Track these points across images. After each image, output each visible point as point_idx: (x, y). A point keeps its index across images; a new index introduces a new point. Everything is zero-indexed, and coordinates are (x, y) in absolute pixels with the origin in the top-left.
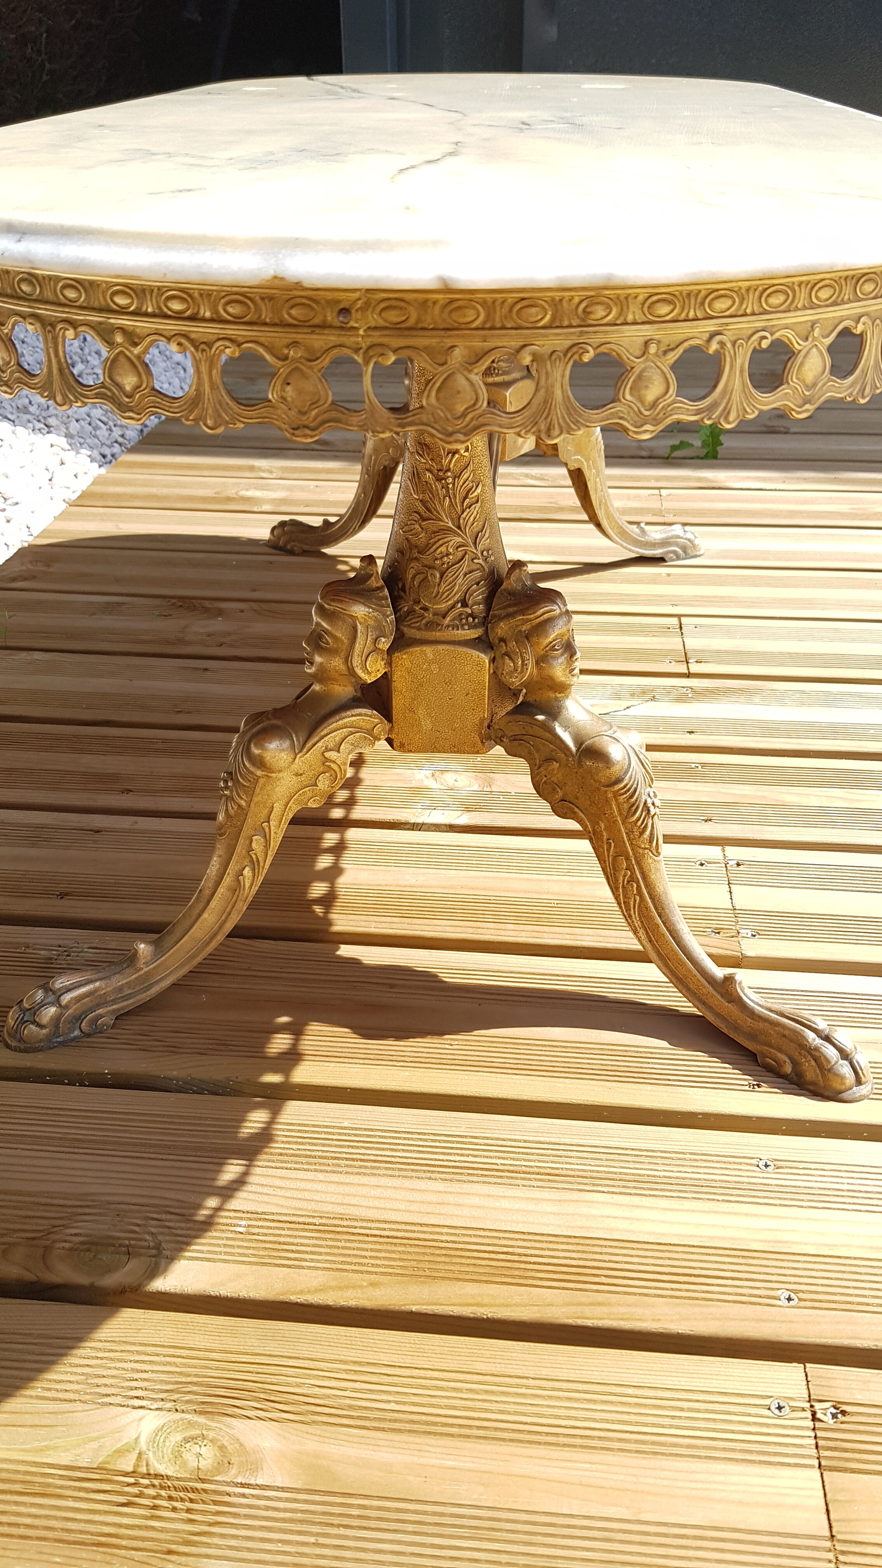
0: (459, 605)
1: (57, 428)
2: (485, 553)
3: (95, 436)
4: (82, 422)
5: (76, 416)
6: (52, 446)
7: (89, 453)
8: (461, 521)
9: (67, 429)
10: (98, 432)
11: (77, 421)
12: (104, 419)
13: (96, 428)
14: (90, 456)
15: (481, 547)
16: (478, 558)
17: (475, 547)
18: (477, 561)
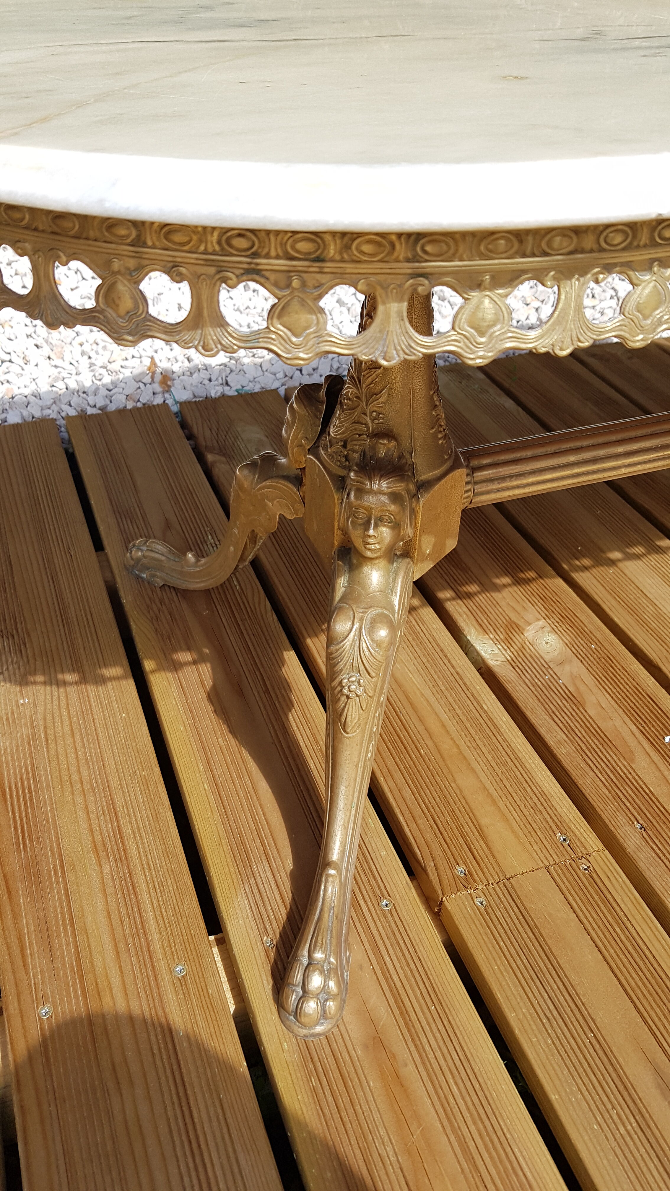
15: (372, 407)
16: (366, 415)
17: (367, 405)
18: (365, 417)
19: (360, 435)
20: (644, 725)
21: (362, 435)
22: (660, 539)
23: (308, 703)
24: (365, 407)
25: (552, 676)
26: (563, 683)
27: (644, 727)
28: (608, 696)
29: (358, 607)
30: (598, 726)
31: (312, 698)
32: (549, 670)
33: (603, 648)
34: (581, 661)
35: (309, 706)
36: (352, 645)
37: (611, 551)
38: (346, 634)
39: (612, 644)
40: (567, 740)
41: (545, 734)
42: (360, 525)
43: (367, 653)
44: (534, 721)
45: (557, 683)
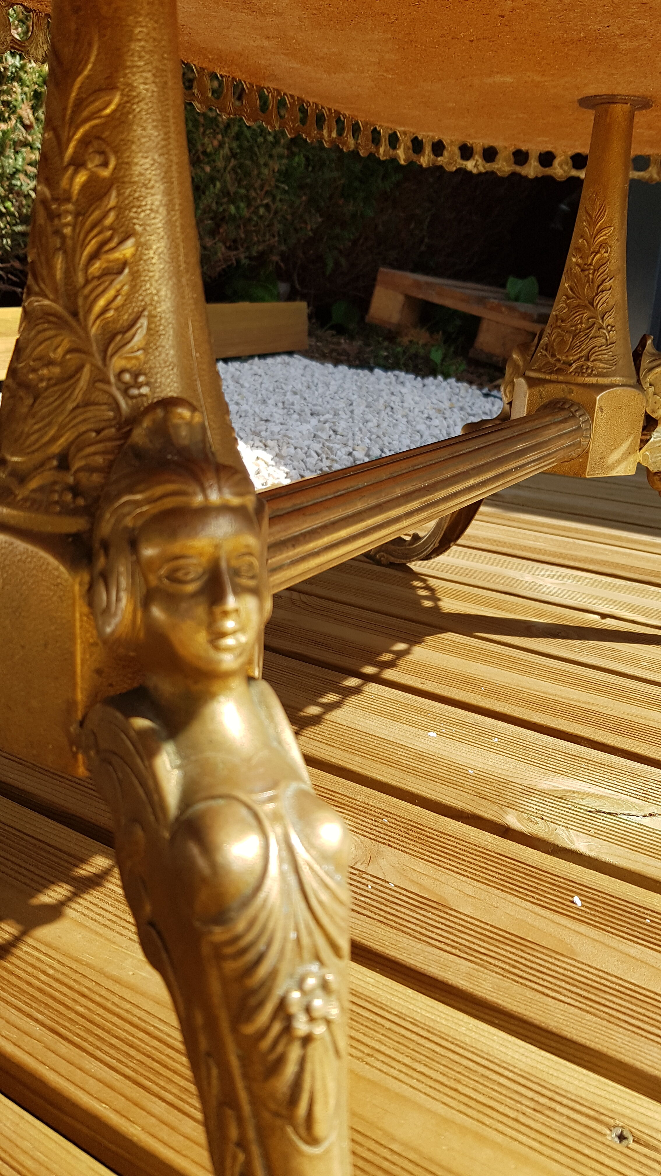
0: (55, 463)
1: (272, 449)
2: (127, 377)
3: (305, 463)
4: (299, 450)
5: (296, 445)
6: (258, 458)
7: (287, 470)
8: (80, 301)
9: (280, 450)
10: (308, 460)
11: (295, 448)
12: (320, 451)
13: (308, 456)
14: (287, 473)
15: (117, 363)
16: (108, 382)
17: (104, 360)
18: (105, 387)
19: (98, 432)
20: (536, 896)
21: (103, 429)
22: (345, 679)
23: (14, 1137)
24: (100, 363)
25: (374, 883)
26: (395, 886)
27: (538, 899)
28: (462, 877)
29: (252, 792)
30: (491, 926)
31: (17, 1120)
32: (364, 876)
33: (398, 819)
34: (389, 845)
35: (19, 1141)
36: (285, 893)
37: (306, 706)
38: (258, 868)
39: (403, 809)
40: (477, 967)
41: (443, 974)
42: (194, 595)
43: (324, 897)
44: (412, 962)
45: (390, 889)
